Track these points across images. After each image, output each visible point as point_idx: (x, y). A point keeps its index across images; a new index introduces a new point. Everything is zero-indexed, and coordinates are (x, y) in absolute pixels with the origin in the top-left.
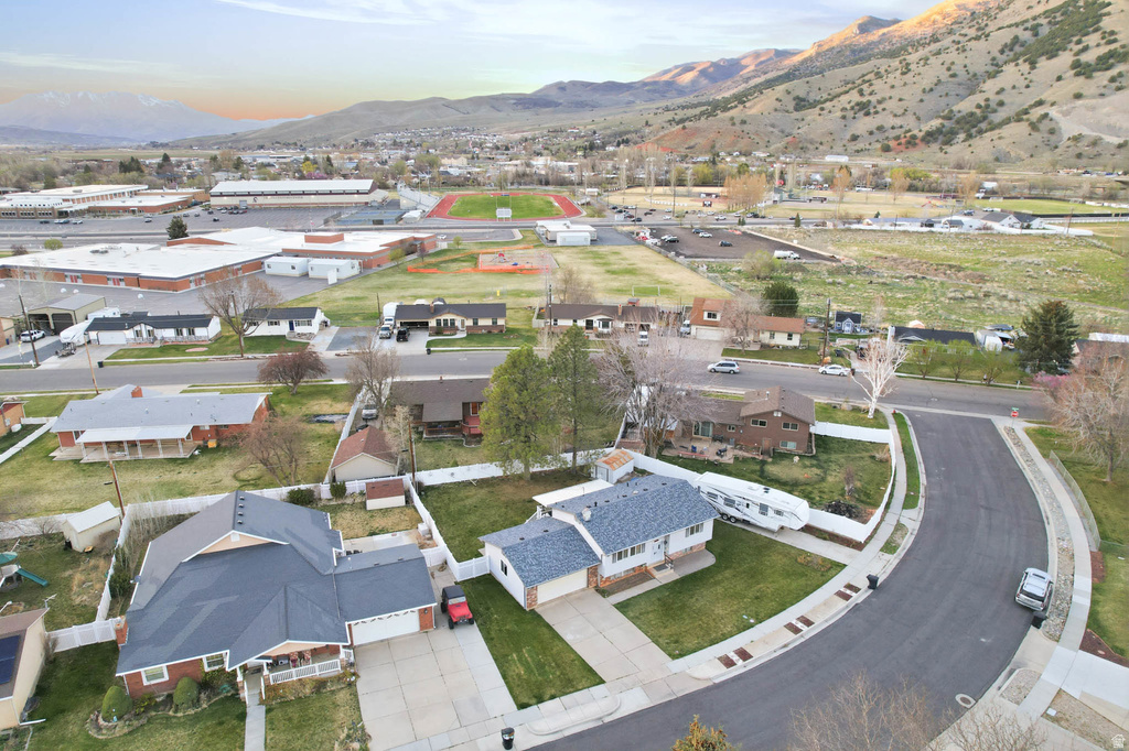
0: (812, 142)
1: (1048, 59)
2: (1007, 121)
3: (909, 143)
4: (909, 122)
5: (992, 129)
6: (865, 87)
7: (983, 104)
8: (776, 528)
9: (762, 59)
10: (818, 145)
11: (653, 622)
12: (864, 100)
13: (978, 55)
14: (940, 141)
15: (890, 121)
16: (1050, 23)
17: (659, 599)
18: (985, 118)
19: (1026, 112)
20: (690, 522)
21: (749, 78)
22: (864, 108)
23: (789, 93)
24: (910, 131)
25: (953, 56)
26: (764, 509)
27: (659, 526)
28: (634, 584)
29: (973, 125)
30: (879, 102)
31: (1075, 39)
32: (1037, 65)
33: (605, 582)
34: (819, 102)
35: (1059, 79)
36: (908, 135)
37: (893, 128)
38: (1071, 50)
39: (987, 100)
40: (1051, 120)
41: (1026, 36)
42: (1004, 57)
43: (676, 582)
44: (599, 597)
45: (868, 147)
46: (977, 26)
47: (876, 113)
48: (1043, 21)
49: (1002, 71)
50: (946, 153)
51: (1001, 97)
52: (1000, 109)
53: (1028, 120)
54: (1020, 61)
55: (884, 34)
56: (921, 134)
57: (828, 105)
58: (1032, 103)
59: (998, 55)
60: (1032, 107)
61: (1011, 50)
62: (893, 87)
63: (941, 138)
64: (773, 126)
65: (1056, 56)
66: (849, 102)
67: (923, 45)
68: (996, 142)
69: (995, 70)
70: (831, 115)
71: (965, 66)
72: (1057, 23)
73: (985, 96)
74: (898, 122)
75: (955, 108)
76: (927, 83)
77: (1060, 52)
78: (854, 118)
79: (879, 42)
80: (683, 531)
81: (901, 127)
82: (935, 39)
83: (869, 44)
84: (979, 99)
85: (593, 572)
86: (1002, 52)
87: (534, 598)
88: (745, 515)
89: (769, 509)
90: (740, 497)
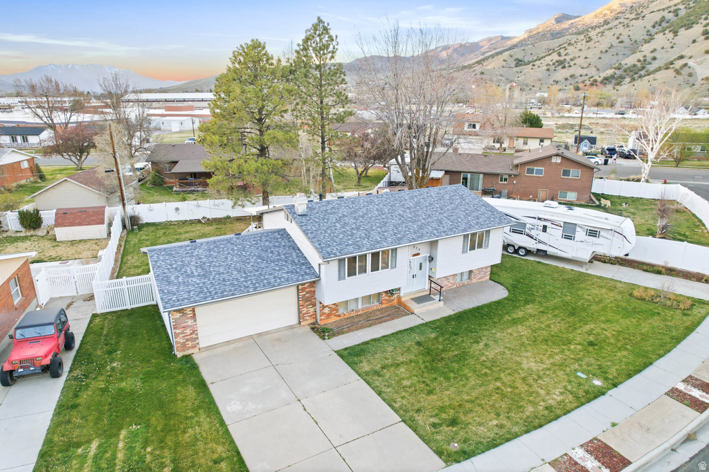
0: (527, 85)
1: (686, 29)
2: (659, 69)
3: (592, 85)
4: (592, 72)
5: (649, 75)
6: (562, 51)
7: (642, 59)
8: (587, 257)
9: (493, 42)
10: (531, 87)
11: (406, 383)
12: (562, 58)
13: (638, 29)
14: (613, 83)
15: (578, 71)
16: (686, 8)
17: (418, 344)
18: (643, 68)
19: (672, 63)
20: (470, 227)
21: (485, 53)
22: (561, 64)
23: (511, 56)
24: (592, 77)
25: (620, 29)
26: (569, 231)
27: (421, 228)
28: (379, 321)
29: (635, 72)
30: (572, 60)
31: (704, 17)
32: (678, 34)
33: (329, 315)
34: (531, 62)
35: (694, 41)
36: (591, 80)
37: (581, 76)
38: (701, 23)
39: (645, 56)
40: (689, 67)
41: (670, 16)
42: (655, 30)
43: (448, 319)
44: (315, 338)
45: (565, 88)
46: (636, 13)
47: (570, 66)
48: (681, 7)
49: (654, 38)
50: (617, 90)
51: (653, 55)
52: (653, 62)
53: (673, 68)
54: (667, 32)
55: (572, 23)
56: (601, 79)
57: (537, 63)
58: (676, 57)
59: (651, 29)
60: (675, 60)
61: (660, 25)
62: (580, 50)
63: (613, 81)
64: (501, 76)
65: (691, 27)
66: (552, 61)
67: (599, 27)
68: (651, 83)
69: (650, 37)
70: (539, 69)
71: (629, 36)
72: (690, 8)
73: (643, 54)
74: (584, 72)
75: (623, 62)
76: (604, 47)
77: (694, 25)
78: (555, 70)
79: (569, 28)
80: (459, 242)
81: (586, 75)
82: (606, 23)
83: (563, 30)
84: (639, 56)
85: (308, 293)
86: (654, 27)
87: (191, 334)
88: (540, 242)
89: (578, 229)
90: (535, 218)
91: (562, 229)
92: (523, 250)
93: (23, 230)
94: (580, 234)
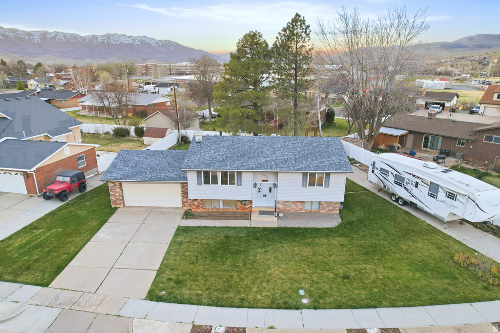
8: (445, 217)
26: (433, 190)
33: (198, 207)
80: (298, 177)
85: (187, 190)
87: (119, 197)
88: (413, 196)
89: (440, 190)
90: (410, 174)
91: (428, 187)
92: (402, 201)
93: (135, 136)
94: (441, 195)
